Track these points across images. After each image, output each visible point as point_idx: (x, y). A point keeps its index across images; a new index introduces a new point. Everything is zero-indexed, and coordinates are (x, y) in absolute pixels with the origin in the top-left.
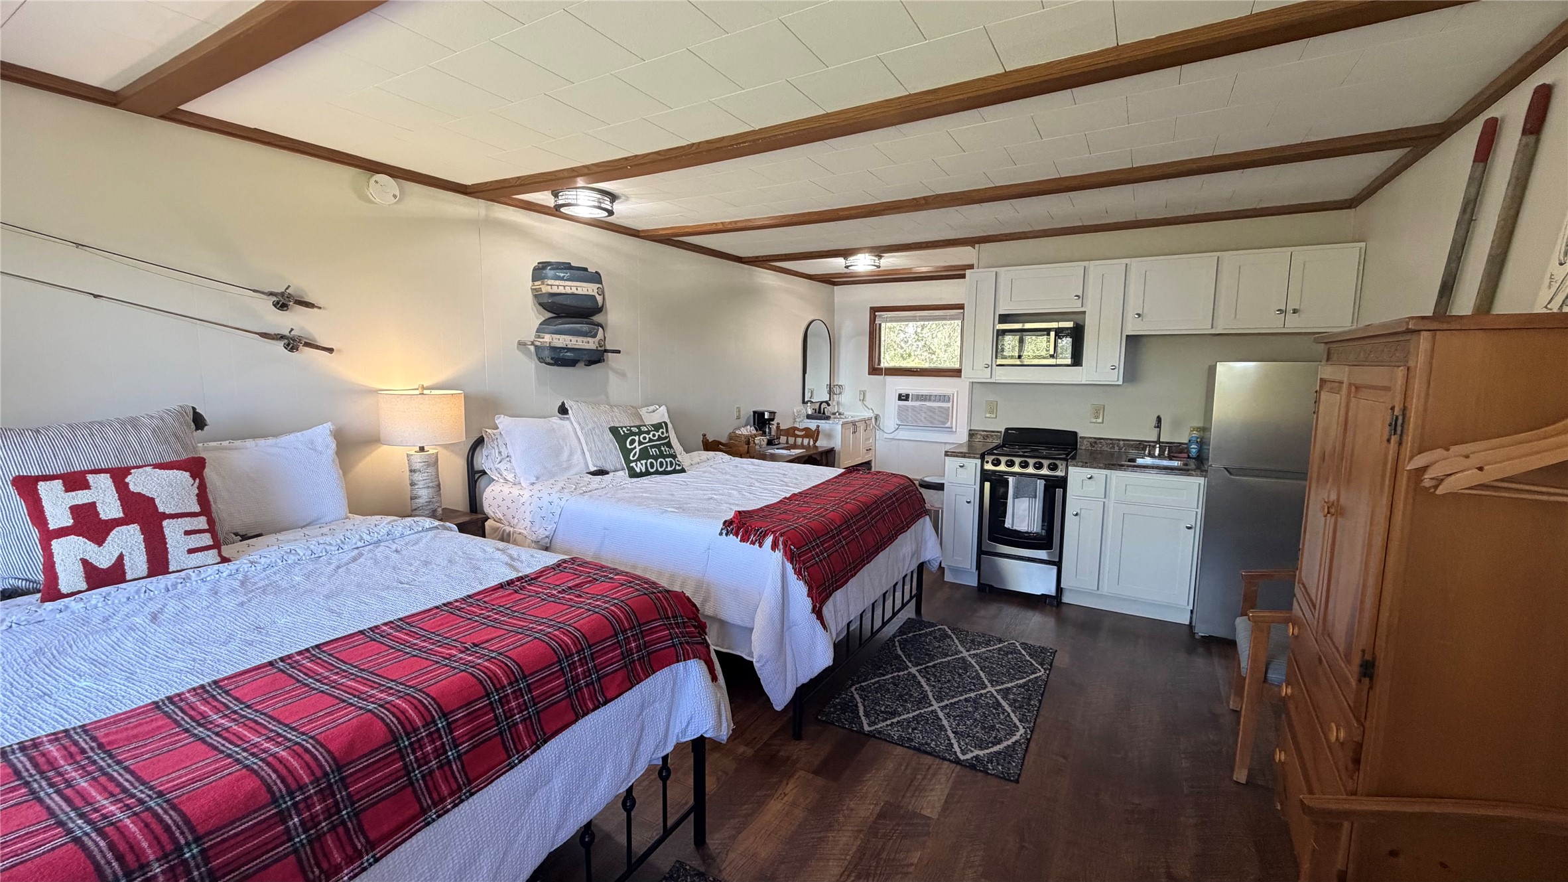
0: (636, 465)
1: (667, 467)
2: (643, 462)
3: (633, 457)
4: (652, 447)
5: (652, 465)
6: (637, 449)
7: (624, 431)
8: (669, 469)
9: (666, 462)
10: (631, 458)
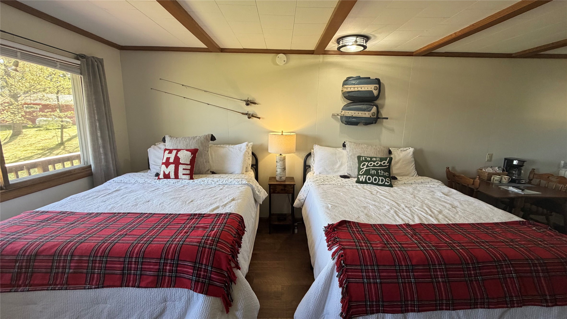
0: (361, 177)
1: (379, 181)
2: (365, 176)
3: (361, 173)
4: (373, 169)
5: (369, 179)
6: (364, 170)
7: (362, 159)
8: (380, 183)
9: (379, 179)
10: (360, 173)
